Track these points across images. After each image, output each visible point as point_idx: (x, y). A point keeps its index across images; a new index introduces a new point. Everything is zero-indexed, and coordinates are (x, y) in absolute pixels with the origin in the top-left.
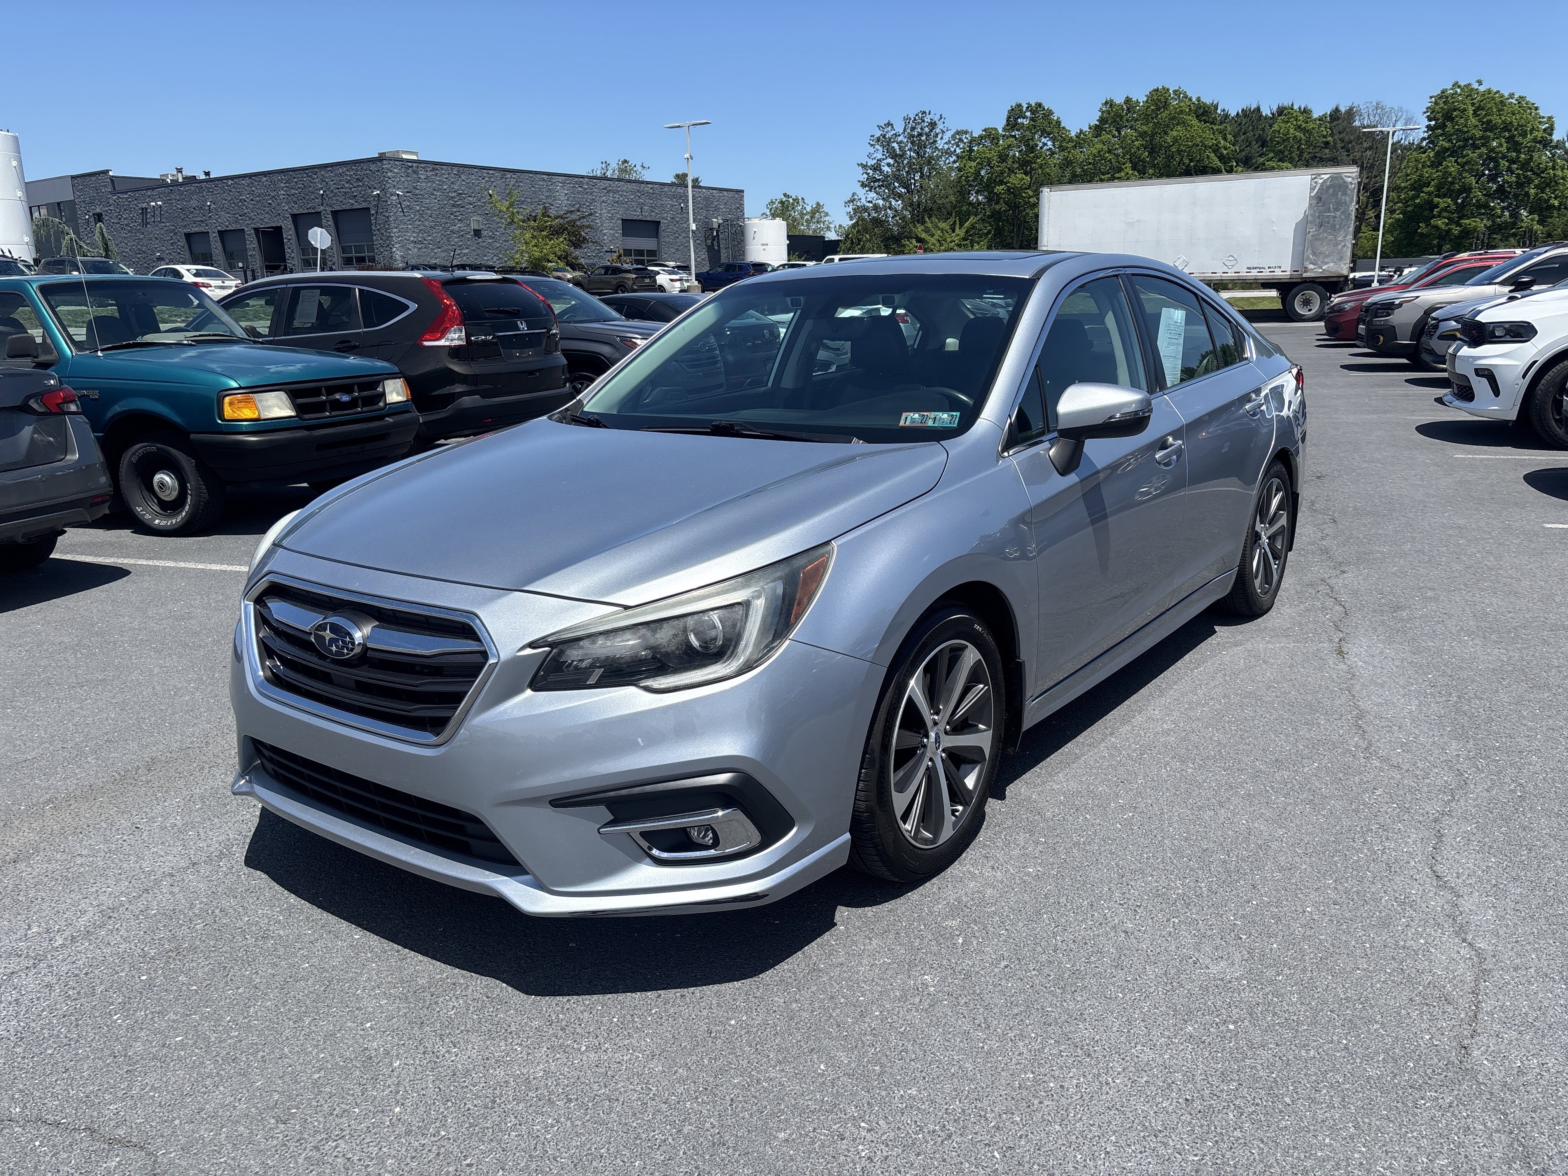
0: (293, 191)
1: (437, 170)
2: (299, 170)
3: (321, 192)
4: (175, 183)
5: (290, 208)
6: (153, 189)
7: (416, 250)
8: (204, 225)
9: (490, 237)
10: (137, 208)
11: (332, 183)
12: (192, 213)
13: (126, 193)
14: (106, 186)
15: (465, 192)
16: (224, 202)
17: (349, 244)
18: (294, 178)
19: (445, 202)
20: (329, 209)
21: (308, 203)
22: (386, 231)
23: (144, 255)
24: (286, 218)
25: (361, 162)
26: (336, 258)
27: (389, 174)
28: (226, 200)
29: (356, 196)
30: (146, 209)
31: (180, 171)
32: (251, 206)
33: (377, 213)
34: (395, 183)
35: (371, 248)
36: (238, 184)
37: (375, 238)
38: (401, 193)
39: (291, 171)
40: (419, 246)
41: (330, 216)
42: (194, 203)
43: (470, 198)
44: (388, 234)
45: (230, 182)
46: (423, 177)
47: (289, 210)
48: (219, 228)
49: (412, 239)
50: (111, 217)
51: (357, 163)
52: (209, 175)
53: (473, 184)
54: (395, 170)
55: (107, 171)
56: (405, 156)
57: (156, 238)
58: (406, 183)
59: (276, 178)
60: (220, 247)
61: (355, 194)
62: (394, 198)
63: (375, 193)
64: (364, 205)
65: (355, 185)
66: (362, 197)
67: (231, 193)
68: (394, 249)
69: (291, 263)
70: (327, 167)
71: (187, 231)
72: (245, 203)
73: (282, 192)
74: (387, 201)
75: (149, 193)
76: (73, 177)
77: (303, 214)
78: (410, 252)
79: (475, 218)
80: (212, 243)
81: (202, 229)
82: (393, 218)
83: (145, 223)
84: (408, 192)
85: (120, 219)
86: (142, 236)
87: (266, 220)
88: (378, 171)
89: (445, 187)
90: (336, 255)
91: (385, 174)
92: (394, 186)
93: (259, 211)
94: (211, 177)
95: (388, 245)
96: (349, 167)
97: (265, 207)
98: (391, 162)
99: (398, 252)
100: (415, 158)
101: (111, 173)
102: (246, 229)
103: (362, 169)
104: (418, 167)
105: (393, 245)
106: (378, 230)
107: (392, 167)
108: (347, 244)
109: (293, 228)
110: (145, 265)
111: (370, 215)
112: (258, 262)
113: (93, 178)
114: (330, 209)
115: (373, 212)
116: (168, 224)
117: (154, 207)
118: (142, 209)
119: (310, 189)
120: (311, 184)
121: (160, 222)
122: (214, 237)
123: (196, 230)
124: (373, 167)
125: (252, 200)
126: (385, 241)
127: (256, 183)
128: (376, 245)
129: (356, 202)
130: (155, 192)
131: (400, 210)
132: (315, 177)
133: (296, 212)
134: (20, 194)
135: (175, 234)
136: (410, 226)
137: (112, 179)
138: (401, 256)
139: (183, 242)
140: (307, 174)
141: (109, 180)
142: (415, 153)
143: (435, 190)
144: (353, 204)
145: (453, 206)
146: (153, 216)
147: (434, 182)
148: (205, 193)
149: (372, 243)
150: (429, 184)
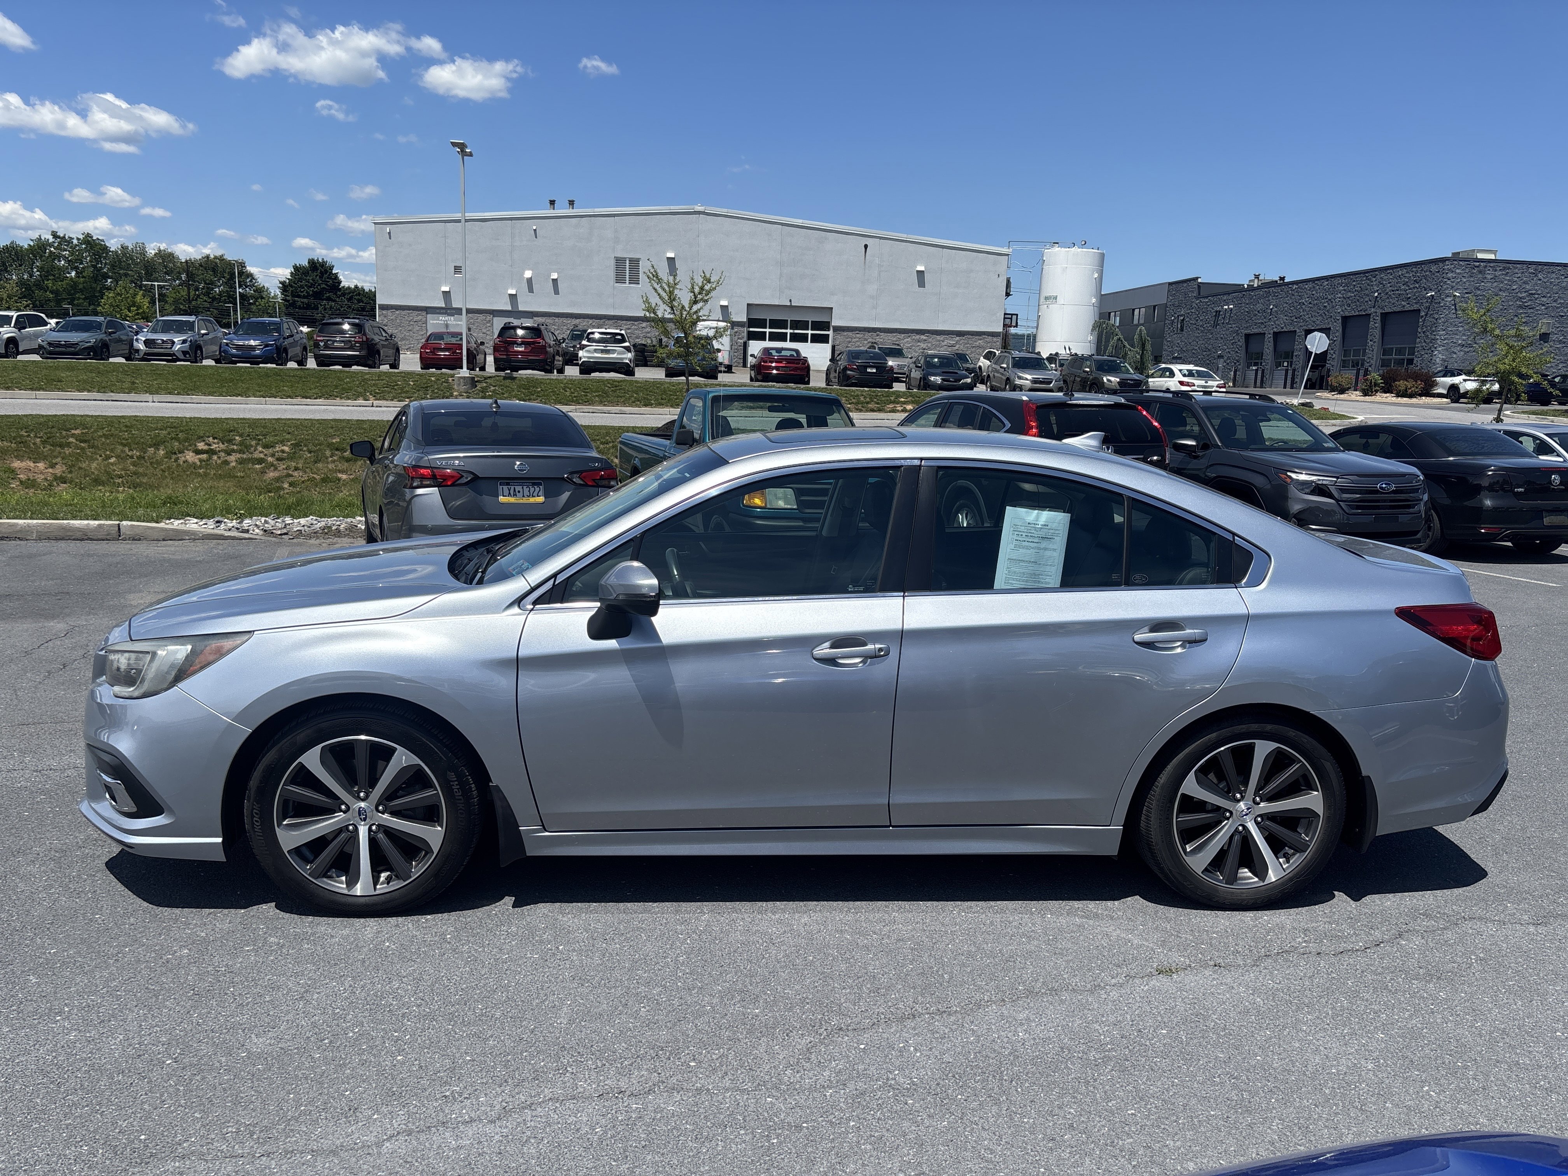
0: (1349, 294)
1: (1509, 268)
2: (1360, 273)
3: (1376, 294)
4: (1251, 288)
5: (1342, 311)
6: (1229, 294)
7: (1462, 353)
8: (1263, 326)
9: (1560, 342)
10: (1213, 311)
11: (1389, 285)
12: (1256, 315)
13: (1207, 297)
14: (1192, 292)
15: (1539, 292)
16: (1285, 305)
17: (1391, 346)
18: (1354, 281)
19: (1511, 303)
20: (1379, 311)
21: (1360, 306)
22: (1431, 334)
23: (1208, 353)
24: (1336, 320)
25: (1422, 264)
26: (1375, 359)
27: (1450, 275)
28: (1287, 303)
29: (1409, 298)
30: (1220, 311)
31: (1257, 277)
32: (1308, 309)
33: (1426, 315)
34: (1454, 284)
35: (1412, 352)
36: (1302, 289)
37: (1418, 340)
38: (1458, 294)
39: (1352, 275)
40: (1466, 350)
41: (1379, 318)
42: (1259, 307)
43: (1543, 299)
44: (1433, 337)
45: (1295, 286)
46: (1489, 277)
47: (1341, 313)
48: (1275, 330)
49: (1460, 342)
50: (1191, 319)
51: (1418, 264)
52: (1283, 280)
53: (1551, 283)
54: (1458, 271)
55: (1197, 278)
56: (1480, 256)
57: (1221, 338)
58: (1467, 284)
59: (1336, 281)
60: (1272, 348)
61: (1409, 295)
62: (1449, 299)
63: (1429, 295)
64: (1416, 307)
65: (1411, 286)
66: (1415, 299)
67: (1293, 297)
68: (1436, 352)
69: (1330, 364)
70: (1388, 269)
71: (1247, 332)
72: (1304, 307)
73: (1340, 295)
74: (1439, 303)
75: (1225, 298)
76: (1170, 284)
77: (1354, 316)
78: (1455, 356)
79: (1545, 321)
80: (1265, 344)
81: (1260, 330)
82: (1443, 320)
83: (1216, 325)
84: (1467, 293)
85: (1197, 320)
86: (1211, 336)
87: (1318, 322)
88: (1439, 272)
89: (1515, 287)
90: (1375, 357)
91: (1444, 275)
92: (1452, 287)
93: (1313, 314)
94: (1285, 281)
95: (1430, 348)
96: (1409, 268)
97: (1320, 309)
98: (1456, 262)
99: (1440, 356)
100: (1492, 257)
101: (1200, 280)
102: (1298, 331)
103: (1422, 270)
104: (1486, 267)
105: (1436, 348)
106: (1424, 332)
107: (1455, 267)
108: (1389, 346)
109: (1341, 330)
110: (1208, 362)
111: (1420, 317)
112: (1301, 362)
113: (1185, 285)
114: (1381, 311)
115: (1423, 314)
116: (1234, 326)
117: (1226, 309)
118: (1217, 311)
119: (1367, 292)
120: (1368, 287)
121: (1227, 323)
122: (1269, 338)
123: (1256, 331)
124: (1434, 268)
125: (1310, 303)
126: (1428, 344)
127: (1318, 287)
128: (1418, 347)
129: (1408, 304)
130: (1230, 297)
131: (1454, 311)
132: (1374, 279)
133: (1347, 314)
134: (1094, 300)
135: (1238, 334)
136: (1461, 329)
137: (1200, 285)
138: (1443, 360)
139: (1242, 342)
140: (1367, 277)
141: (1196, 286)
142: (1494, 252)
143: (1500, 290)
144: (1404, 306)
145: (1520, 307)
146: (1224, 318)
147: (1502, 282)
148: (1271, 297)
149: (1413, 346)
150: (1495, 284)
